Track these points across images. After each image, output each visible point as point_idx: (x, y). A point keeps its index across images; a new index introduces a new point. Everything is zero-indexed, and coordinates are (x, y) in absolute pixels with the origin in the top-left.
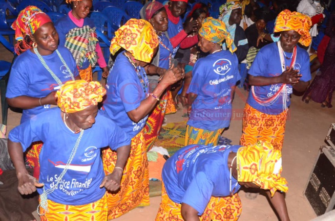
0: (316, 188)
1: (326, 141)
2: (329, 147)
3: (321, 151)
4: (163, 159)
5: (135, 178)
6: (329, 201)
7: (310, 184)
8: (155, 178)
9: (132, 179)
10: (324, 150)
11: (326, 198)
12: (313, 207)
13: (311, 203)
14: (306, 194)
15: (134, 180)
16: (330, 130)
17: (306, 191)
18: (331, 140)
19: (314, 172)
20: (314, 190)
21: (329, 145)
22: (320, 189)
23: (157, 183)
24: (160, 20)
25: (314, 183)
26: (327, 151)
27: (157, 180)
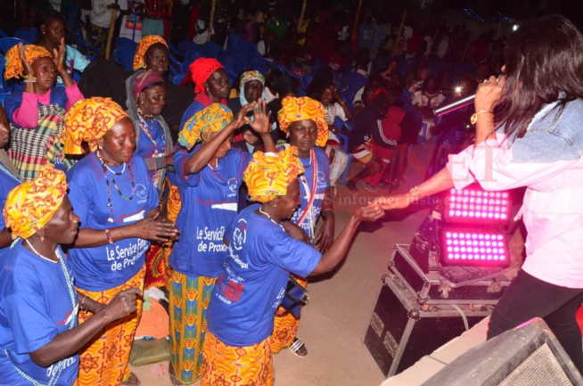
0: (379, 333)
1: (389, 268)
2: (392, 276)
3: (384, 282)
4: (161, 306)
5: (125, 346)
6: (396, 349)
7: (370, 327)
8: (149, 336)
9: (120, 347)
10: (387, 279)
11: (392, 345)
12: (376, 359)
13: (372, 353)
14: (365, 342)
15: (123, 348)
16: (394, 253)
17: (366, 337)
18: (396, 266)
19: (375, 311)
20: (376, 335)
21: (393, 273)
22: (384, 334)
23: (151, 343)
24: (154, 98)
25: (375, 327)
26: (390, 282)
27: (152, 339)
